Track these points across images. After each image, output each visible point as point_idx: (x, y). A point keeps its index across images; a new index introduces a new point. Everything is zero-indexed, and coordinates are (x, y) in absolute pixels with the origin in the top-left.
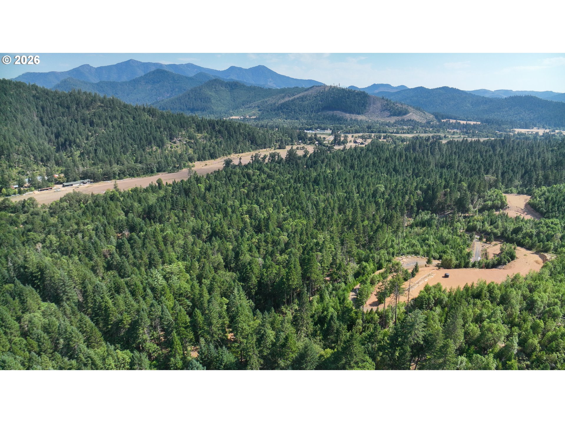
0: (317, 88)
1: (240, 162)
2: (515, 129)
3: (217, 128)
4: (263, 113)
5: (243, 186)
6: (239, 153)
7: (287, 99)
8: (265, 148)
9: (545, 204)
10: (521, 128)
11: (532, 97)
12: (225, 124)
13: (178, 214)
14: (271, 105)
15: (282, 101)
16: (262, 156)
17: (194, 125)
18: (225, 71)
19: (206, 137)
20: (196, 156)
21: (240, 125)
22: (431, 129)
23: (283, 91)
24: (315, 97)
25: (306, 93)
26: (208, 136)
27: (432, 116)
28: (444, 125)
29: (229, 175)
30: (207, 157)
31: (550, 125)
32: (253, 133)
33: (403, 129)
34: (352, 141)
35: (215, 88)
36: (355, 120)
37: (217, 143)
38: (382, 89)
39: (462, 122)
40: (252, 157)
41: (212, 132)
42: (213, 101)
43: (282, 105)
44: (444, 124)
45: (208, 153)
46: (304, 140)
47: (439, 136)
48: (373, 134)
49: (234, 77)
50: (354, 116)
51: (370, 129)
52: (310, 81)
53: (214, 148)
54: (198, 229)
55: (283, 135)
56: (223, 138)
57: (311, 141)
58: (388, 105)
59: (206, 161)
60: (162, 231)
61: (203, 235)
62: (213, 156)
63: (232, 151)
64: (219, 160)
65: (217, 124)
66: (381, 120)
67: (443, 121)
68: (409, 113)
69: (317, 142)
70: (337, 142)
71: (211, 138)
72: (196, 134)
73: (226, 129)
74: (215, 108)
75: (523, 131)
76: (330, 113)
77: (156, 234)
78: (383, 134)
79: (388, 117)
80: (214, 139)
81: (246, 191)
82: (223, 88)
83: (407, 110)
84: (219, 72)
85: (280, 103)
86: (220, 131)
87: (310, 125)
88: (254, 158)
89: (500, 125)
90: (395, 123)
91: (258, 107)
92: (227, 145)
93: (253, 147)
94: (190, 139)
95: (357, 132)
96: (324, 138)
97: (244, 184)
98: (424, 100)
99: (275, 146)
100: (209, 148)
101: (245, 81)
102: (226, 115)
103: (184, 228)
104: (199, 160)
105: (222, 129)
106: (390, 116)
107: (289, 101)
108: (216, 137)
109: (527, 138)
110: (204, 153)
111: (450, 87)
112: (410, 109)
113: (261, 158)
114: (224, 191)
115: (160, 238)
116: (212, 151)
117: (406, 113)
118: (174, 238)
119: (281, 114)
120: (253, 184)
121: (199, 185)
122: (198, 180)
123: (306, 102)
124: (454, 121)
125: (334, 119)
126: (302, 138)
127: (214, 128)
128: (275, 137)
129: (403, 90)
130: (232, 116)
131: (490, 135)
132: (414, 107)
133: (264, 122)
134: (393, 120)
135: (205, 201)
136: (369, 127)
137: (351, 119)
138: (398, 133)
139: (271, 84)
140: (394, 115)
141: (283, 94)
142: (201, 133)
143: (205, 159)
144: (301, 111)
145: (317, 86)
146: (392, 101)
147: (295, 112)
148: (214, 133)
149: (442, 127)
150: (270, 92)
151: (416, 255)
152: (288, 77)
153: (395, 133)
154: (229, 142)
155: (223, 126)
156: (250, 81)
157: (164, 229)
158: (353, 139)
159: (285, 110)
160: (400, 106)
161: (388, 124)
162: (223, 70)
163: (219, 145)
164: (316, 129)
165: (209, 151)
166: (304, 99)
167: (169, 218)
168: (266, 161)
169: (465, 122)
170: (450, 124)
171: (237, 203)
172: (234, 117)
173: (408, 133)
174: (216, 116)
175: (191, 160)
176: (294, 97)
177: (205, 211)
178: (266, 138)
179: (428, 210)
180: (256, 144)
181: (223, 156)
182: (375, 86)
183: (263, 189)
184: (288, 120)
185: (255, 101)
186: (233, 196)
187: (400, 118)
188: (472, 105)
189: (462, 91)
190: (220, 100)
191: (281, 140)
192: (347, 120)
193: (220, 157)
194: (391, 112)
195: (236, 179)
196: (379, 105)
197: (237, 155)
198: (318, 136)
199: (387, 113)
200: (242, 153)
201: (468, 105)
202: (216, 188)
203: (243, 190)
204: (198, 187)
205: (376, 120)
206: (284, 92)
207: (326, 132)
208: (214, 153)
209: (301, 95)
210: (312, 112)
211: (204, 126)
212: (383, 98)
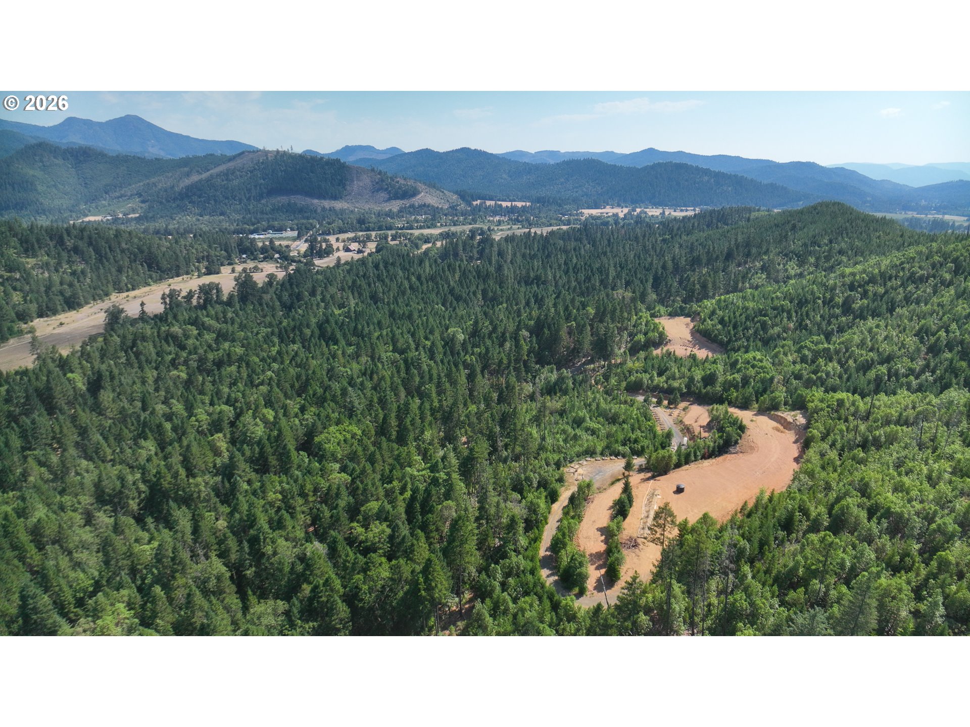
0: (251, 156)
1: (143, 312)
2: (583, 211)
3: (69, 243)
4: (151, 207)
5: (174, 364)
6: (128, 290)
7: (195, 178)
8: (178, 276)
9: (724, 329)
10: (588, 208)
11: (594, 161)
12: (85, 234)
13: (43, 459)
14: (166, 191)
15: (187, 182)
16: (184, 294)
17: (14, 241)
18: (55, 126)
19: (47, 264)
20: (33, 307)
21: (118, 234)
22: (461, 218)
23: (185, 162)
24: (251, 172)
25: (231, 165)
26: (53, 262)
27: (455, 197)
28: (480, 211)
29: (129, 343)
30: (59, 307)
31: (625, 201)
32: (149, 248)
33: (417, 221)
34: (341, 248)
35: (41, 161)
36: (330, 210)
37: (74, 273)
38: (360, 155)
39: (504, 204)
40: (163, 298)
41: (59, 254)
42: (39, 188)
43: (189, 188)
44: (479, 208)
45: (60, 298)
46: (252, 253)
47: (481, 229)
48: (373, 234)
49: (76, 139)
50: (327, 204)
51: (362, 223)
52: (231, 144)
53: (71, 285)
54: (114, 490)
55: (210, 247)
56: (87, 263)
57: (268, 253)
58: (382, 181)
59: (58, 317)
60: (22, 513)
61: (131, 502)
62: (72, 304)
63: (111, 288)
64: (86, 310)
65: (69, 235)
66: (377, 208)
67: (475, 203)
68: (419, 193)
69: (277, 256)
70: (316, 251)
71: (59, 264)
72: (24, 260)
73: (90, 244)
74: (46, 202)
75: (595, 212)
76: (283, 200)
77: (10, 529)
78: (390, 233)
79: (386, 201)
80: (66, 266)
81: (184, 375)
82: (59, 161)
83: (415, 188)
84: (43, 129)
85: (182, 185)
86: (76, 250)
87: (253, 224)
88: (168, 300)
89: (560, 206)
90: (400, 211)
91: (140, 195)
92: (99, 277)
93: (154, 275)
94: (10, 271)
95: (341, 231)
96: (288, 247)
97: (174, 360)
98: (436, 170)
99: (198, 269)
100: (59, 288)
101: (101, 145)
102: (74, 215)
103: (76, 495)
104: (40, 315)
105: (80, 243)
106: (389, 199)
107: (200, 181)
108: (68, 262)
109: (606, 224)
110: (50, 300)
111: (473, 148)
112: (420, 186)
113: (184, 297)
114: (134, 383)
115: (24, 538)
116: (68, 293)
117: (415, 193)
118: (60, 526)
119: (189, 206)
120: (194, 356)
121: (69, 375)
122: (64, 365)
123: (236, 182)
124: (492, 203)
125: (292, 210)
126: (248, 251)
127: (61, 242)
128: (194, 251)
129: (396, 155)
130: (86, 216)
131: (553, 221)
132: (425, 184)
133: (160, 224)
134: (395, 206)
135: (100, 414)
136: (361, 221)
137: (324, 209)
138: (412, 228)
139: (154, 151)
140: (396, 197)
141: (186, 169)
142: (34, 256)
143: (55, 312)
144: (227, 198)
145: (249, 152)
146: (389, 175)
147: (215, 201)
148: (65, 255)
149: (476, 214)
150: (158, 166)
151: (591, 456)
152: (188, 137)
153: (408, 228)
154: (102, 271)
155: (82, 239)
156: (113, 146)
157: (24, 509)
158: (341, 245)
159: (195, 198)
160: (402, 182)
161: (390, 214)
162: (51, 124)
163: (82, 279)
164: (264, 230)
165: (61, 293)
166: (231, 177)
167: (25, 475)
168: (194, 302)
169: (509, 204)
170: (487, 208)
171: (178, 407)
172: (92, 218)
173: (429, 228)
174: (51, 217)
175: (23, 317)
176: (208, 174)
177: (111, 439)
178: (177, 256)
179: (549, 363)
180: (159, 268)
181: (94, 300)
182: (348, 150)
183: (219, 364)
184: (206, 217)
185: (130, 185)
186: (157, 390)
187: (406, 203)
188: (511, 177)
189: (492, 154)
190: (55, 186)
191: (208, 256)
192: (316, 211)
193: (87, 303)
194: (389, 193)
195: (149, 349)
196: (366, 180)
197: (125, 294)
198: (277, 243)
199: (383, 195)
200: (133, 289)
201: (505, 176)
202: (112, 378)
203: (174, 373)
204: (69, 380)
205: (367, 207)
206: (187, 164)
207: (284, 234)
208: (74, 295)
209: (222, 168)
210: (249, 199)
211: (38, 241)
212: (373, 170)
